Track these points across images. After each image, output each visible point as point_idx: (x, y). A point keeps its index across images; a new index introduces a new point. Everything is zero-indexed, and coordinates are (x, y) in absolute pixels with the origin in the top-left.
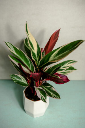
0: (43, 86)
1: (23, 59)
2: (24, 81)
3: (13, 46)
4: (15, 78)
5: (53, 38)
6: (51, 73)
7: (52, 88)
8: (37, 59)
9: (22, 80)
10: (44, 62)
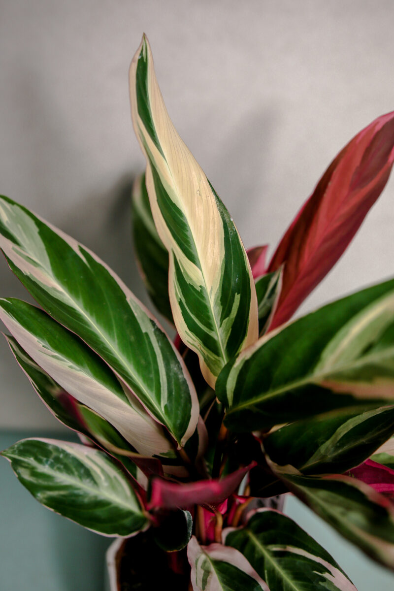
0: (257, 532)
1: (108, 326)
2: (113, 487)
3: (39, 224)
4: (45, 469)
5: (351, 176)
6: (323, 449)
7: (324, 570)
8: (220, 335)
9: (95, 482)
10: (277, 373)
